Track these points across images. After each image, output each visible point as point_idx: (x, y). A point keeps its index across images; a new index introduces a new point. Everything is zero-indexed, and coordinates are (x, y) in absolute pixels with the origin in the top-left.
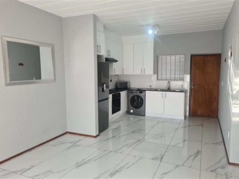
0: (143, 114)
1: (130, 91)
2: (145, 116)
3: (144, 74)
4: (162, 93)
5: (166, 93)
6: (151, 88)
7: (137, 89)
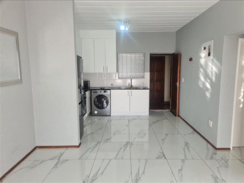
0: (108, 114)
1: (93, 91)
2: (110, 116)
3: (106, 72)
4: (128, 91)
5: (132, 91)
6: (112, 86)
7: (100, 88)
